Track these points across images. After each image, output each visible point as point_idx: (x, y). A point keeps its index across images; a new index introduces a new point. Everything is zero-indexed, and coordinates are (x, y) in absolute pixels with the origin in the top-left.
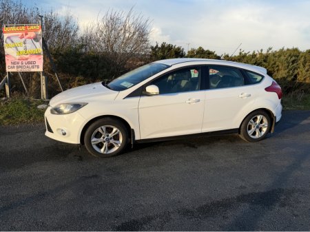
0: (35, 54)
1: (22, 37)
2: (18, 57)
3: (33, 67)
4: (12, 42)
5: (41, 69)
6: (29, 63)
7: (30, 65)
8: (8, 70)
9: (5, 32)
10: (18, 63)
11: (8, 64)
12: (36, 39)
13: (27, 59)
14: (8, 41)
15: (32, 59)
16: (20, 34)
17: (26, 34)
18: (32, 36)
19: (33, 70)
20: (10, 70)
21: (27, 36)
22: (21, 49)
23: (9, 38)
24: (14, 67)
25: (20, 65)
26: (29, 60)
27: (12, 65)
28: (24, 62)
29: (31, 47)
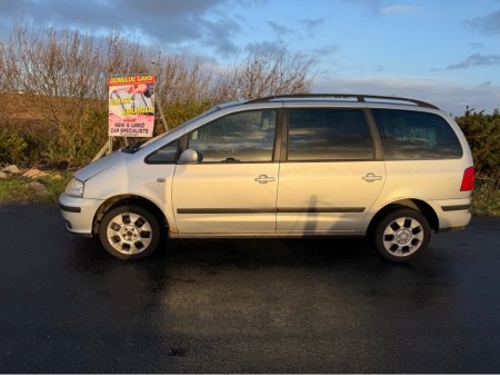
0: (145, 114)
1: (130, 92)
2: (123, 117)
3: (141, 131)
4: (119, 97)
5: (150, 134)
6: (136, 125)
7: (137, 129)
8: (110, 134)
10: (123, 125)
11: (111, 126)
12: (147, 94)
13: (134, 120)
14: (114, 95)
16: (129, 86)
17: (136, 87)
18: (143, 89)
19: (140, 135)
20: (114, 134)
21: (137, 90)
22: (128, 107)
23: (115, 92)
24: (118, 131)
25: (125, 127)
26: (137, 122)
27: (116, 128)
28: (130, 124)
29: (140, 105)
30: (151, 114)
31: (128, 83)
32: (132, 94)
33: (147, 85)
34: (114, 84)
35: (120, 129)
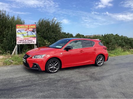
0: (33, 37)
2: (23, 38)
4: (21, 32)
5: (35, 43)
6: (29, 40)
8: (17, 43)
9: (17, 28)
12: (33, 31)
13: (28, 39)
14: (19, 31)
15: (31, 39)
17: (28, 29)
18: (31, 30)
19: (31, 43)
20: (19, 44)
21: (29, 30)
22: (25, 35)
25: (24, 41)
27: (20, 42)
28: (26, 40)
29: (31, 34)
30: (35, 37)
31: (25, 28)
33: (33, 29)
34: (19, 28)
35: (22, 42)
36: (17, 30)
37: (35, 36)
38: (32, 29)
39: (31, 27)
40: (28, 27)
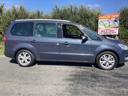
0: (114, 27)
2: (105, 29)
3: (113, 33)
4: (103, 23)
5: (117, 33)
6: (110, 31)
7: (111, 32)
12: (115, 21)
13: (109, 29)
14: (101, 22)
17: (111, 19)
19: (112, 34)
21: (111, 20)
23: (101, 21)
24: (102, 33)
25: (106, 32)
26: (110, 30)
27: (101, 32)
28: (108, 31)
29: (112, 25)
31: (107, 18)
32: (109, 21)
33: (116, 18)
34: (101, 19)
35: (103, 32)
36: (99, 21)
37: (118, 26)
38: (114, 19)
39: (114, 16)
40: (111, 17)
